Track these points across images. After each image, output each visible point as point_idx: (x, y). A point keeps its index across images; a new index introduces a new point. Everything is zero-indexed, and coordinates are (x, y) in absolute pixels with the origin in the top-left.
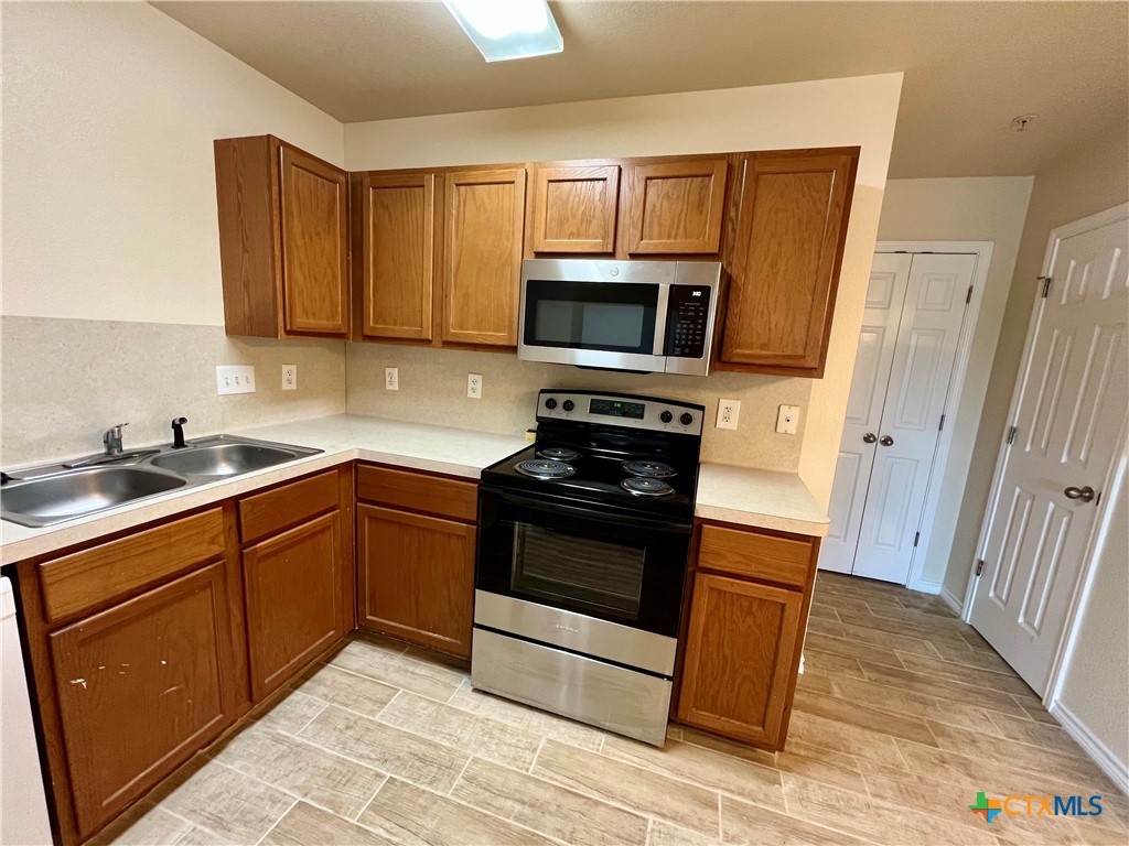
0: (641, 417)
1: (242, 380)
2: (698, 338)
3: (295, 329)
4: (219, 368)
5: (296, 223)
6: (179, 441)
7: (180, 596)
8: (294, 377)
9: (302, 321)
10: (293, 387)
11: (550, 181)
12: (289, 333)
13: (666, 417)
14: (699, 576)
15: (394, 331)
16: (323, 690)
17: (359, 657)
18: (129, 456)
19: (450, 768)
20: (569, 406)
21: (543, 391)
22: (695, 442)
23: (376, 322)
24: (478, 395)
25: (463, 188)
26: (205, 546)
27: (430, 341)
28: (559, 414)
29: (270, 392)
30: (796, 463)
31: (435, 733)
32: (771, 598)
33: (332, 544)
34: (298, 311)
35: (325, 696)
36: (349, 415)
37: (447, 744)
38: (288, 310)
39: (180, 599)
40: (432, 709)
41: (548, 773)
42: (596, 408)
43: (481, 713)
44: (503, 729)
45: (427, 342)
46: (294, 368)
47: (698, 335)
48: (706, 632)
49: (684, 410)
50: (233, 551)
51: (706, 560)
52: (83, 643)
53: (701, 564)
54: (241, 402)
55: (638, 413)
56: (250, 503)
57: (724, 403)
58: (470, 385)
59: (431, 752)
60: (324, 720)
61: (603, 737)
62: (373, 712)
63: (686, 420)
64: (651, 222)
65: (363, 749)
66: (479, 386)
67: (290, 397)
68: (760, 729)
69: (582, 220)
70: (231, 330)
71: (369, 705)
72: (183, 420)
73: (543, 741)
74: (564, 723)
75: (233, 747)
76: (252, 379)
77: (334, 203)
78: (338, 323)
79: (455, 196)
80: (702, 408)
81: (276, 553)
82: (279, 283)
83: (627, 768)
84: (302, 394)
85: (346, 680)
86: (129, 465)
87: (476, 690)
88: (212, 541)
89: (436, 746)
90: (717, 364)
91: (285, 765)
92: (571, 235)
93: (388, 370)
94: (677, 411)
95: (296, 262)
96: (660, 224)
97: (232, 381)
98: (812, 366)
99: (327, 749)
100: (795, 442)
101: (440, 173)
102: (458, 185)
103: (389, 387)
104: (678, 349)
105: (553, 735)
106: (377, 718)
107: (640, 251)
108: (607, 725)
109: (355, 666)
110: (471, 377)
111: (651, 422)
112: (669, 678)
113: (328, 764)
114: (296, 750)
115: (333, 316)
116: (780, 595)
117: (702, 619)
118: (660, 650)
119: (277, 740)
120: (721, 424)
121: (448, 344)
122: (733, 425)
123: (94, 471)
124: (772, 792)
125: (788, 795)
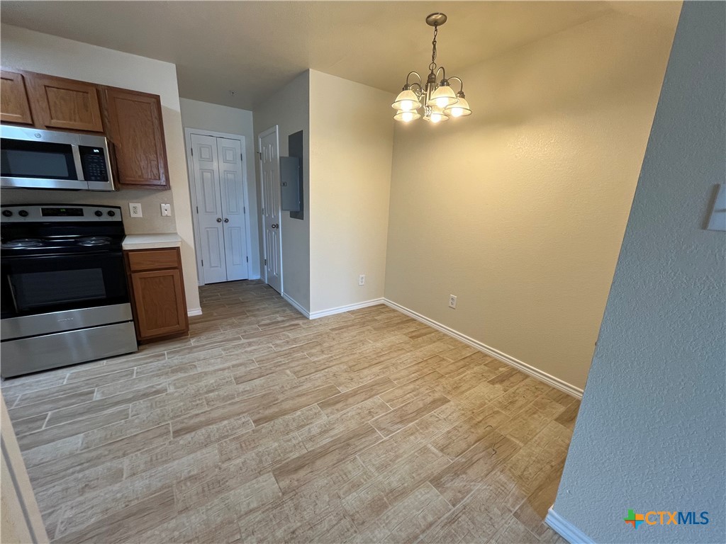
0: (82, 215)
2: (103, 172)
13: (98, 214)
14: (133, 275)
20: (24, 214)
22: (120, 224)
28: (15, 219)
30: (176, 229)
32: (166, 275)
42: (46, 213)
48: (144, 298)
49: (109, 209)
51: (134, 267)
53: (132, 269)
55: (80, 213)
57: (132, 205)
63: (111, 214)
80: (119, 208)
90: (119, 185)
94: (105, 211)
96: (62, 113)
98: (164, 184)
100: (171, 219)
104: (93, 178)
105: (72, 372)
107: (53, 126)
111: (89, 217)
112: (131, 321)
117: (140, 292)
120: (133, 215)
122: (140, 215)
124: (187, 344)
125: (193, 342)
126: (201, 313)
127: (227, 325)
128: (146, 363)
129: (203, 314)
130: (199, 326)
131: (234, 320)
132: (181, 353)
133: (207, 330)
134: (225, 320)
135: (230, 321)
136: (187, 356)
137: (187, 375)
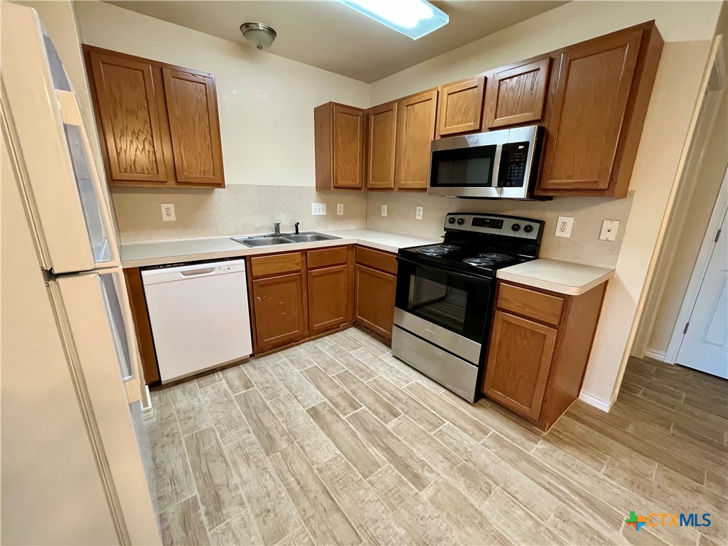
0: (500, 227)
1: (321, 210)
2: (521, 174)
3: (337, 186)
4: (313, 204)
5: (340, 139)
6: (297, 232)
7: (287, 281)
8: (342, 209)
9: (341, 182)
10: (342, 214)
11: (449, 94)
12: (335, 188)
13: (516, 228)
14: (497, 312)
15: (380, 184)
16: (336, 339)
17: (353, 333)
18: (281, 235)
19: (370, 376)
20: (461, 222)
21: (449, 214)
22: (536, 244)
23: (372, 181)
24: (420, 218)
25: (409, 107)
26: (295, 265)
27: (393, 189)
28: (456, 227)
29: (332, 216)
30: (614, 262)
31: (370, 364)
32: (538, 330)
33: (342, 278)
34: (340, 178)
35: (336, 341)
36: (366, 229)
37: (372, 368)
38: (336, 178)
39: (287, 282)
40: (372, 356)
41: (409, 391)
42: (476, 223)
43: (391, 364)
44: (398, 372)
45: (392, 189)
46: (342, 205)
47: (521, 173)
48: (500, 345)
50: (304, 270)
51: (501, 303)
52: (261, 286)
53: (499, 305)
54: (321, 219)
55: (498, 225)
56: (310, 253)
58: (417, 212)
59: (365, 368)
60: (332, 347)
61: (444, 390)
62: (350, 350)
63: (528, 229)
64: (502, 106)
65: (341, 359)
66: (421, 213)
67: (340, 218)
68: (528, 409)
69: (464, 113)
70: (318, 188)
71: (349, 348)
72: (298, 223)
73: (413, 382)
74: (427, 379)
75: (302, 345)
76: (325, 210)
77: (357, 126)
78: (357, 183)
79: (405, 112)
81: (320, 276)
82: (332, 166)
83: (448, 404)
84: (347, 217)
85: (345, 338)
86: (281, 238)
87: (394, 356)
88: (297, 264)
89: (367, 367)
91: (315, 355)
92: (458, 123)
93: (383, 206)
94: (523, 224)
95: (339, 157)
96: (507, 107)
97: (318, 210)
98: (603, 188)
99: (330, 355)
101: (399, 101)
102: (407, 106)
103: (383, 215)
104: (508, 183)
105: (419, 381)
106: (350, 353)
107: (494, 126)
108: (449, 386)
109: (350, 335)
110: (418, 208)
111: (506, 231)
112: (476, 366)
113: (328, 359)
114: (320, 352)
115: (354, 180)
116: (542, 329)
117: (498, 337)
118: (472, 348)
119: (316, 348)
120: (558, 233)
121: (400, 189)
122: (567, 234)
123: (270, 238)
124: (528, 443)
125: (538, 449)
126: (607, 410)
127: (625, 469)
128: (460, 427)
129: (610, 413)
130: (579, 428)
131: (654, 471)
132: (504, 452)
133: (580, 445)
134: (634, 454)
135: (642, 464)
136: (503, 463)
137: (465, 493)
